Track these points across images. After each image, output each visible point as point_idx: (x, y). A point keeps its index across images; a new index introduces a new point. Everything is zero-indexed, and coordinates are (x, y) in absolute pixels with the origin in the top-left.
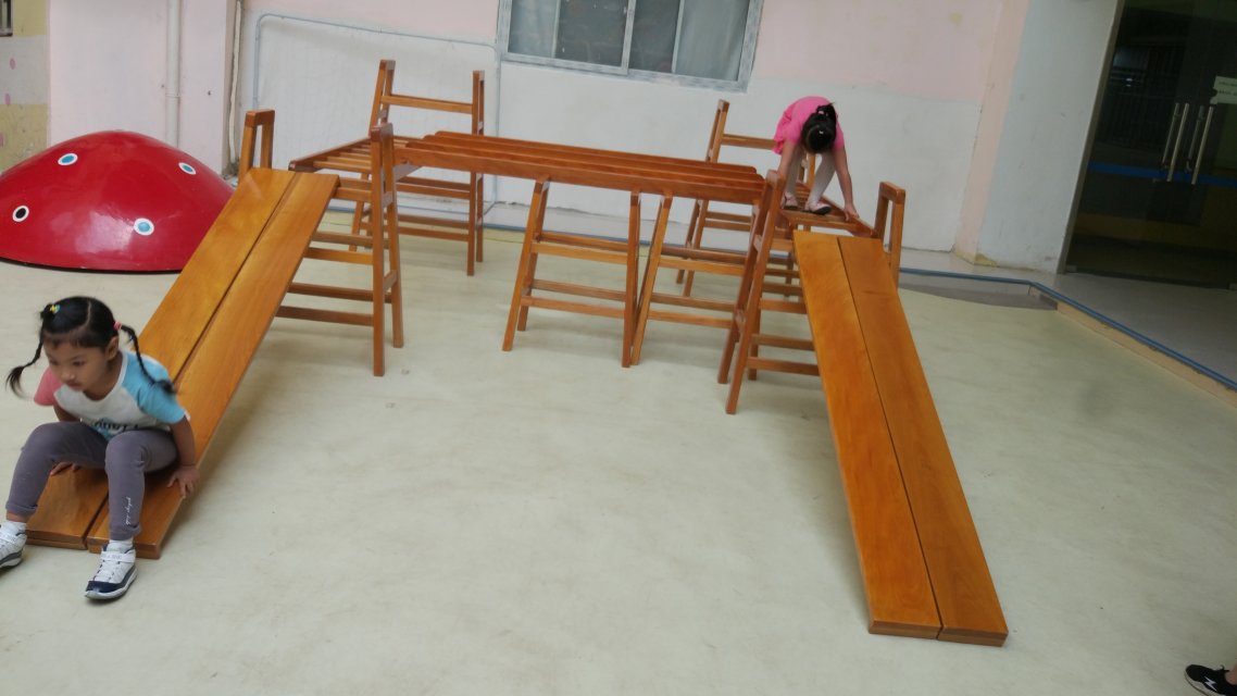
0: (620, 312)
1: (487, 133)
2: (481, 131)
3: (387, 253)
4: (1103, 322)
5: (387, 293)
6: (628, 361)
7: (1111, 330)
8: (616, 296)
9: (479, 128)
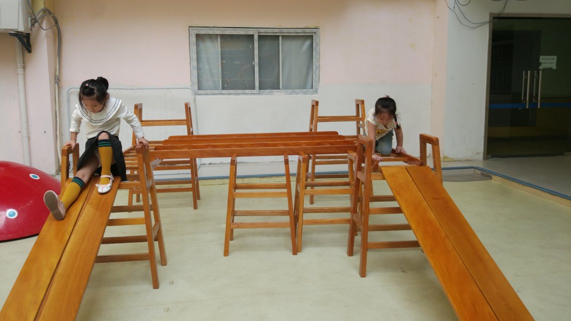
0: (287, 224)
1: (195, 134)
2: (192, 132)
3: (152, 212)
4: (520, 183)
5: (155, 236)
6: (296, 251)
7: (526, 187)
8: (283, 213)
9: (191, 131)
